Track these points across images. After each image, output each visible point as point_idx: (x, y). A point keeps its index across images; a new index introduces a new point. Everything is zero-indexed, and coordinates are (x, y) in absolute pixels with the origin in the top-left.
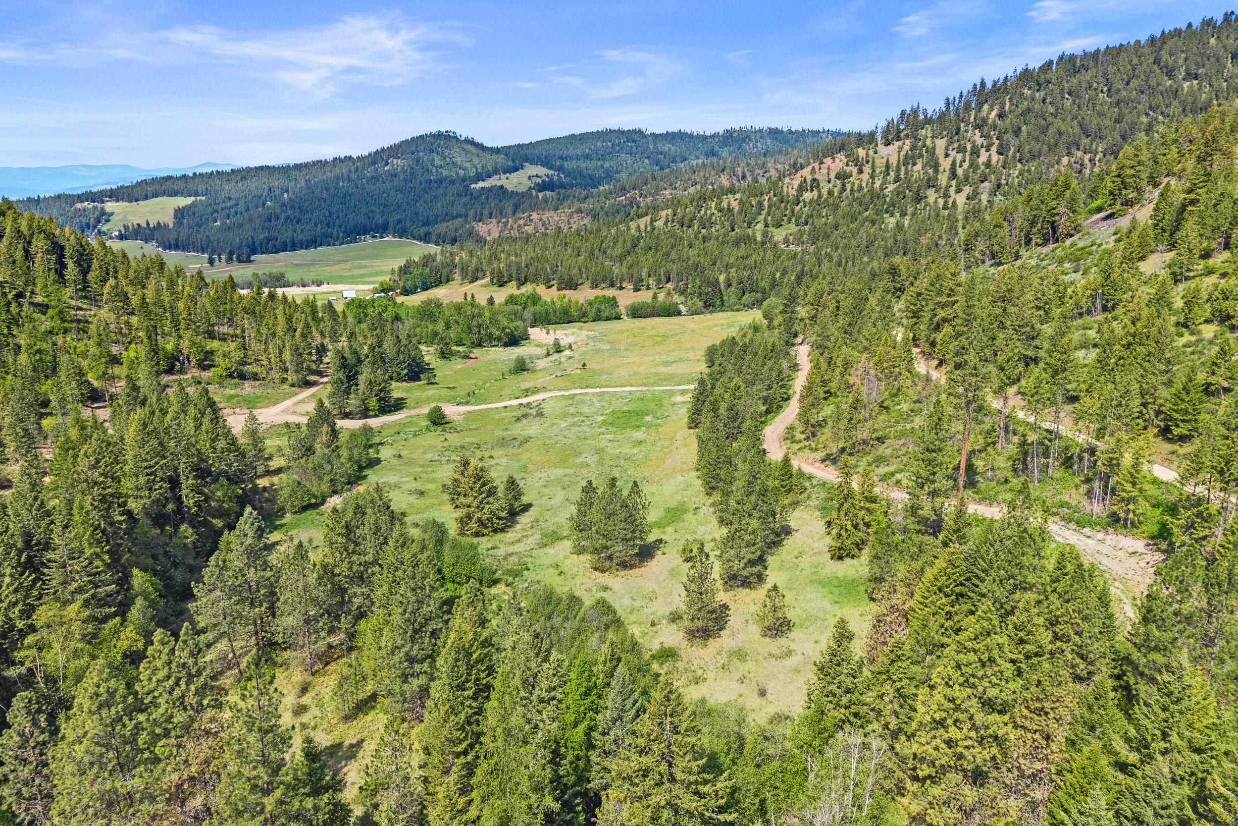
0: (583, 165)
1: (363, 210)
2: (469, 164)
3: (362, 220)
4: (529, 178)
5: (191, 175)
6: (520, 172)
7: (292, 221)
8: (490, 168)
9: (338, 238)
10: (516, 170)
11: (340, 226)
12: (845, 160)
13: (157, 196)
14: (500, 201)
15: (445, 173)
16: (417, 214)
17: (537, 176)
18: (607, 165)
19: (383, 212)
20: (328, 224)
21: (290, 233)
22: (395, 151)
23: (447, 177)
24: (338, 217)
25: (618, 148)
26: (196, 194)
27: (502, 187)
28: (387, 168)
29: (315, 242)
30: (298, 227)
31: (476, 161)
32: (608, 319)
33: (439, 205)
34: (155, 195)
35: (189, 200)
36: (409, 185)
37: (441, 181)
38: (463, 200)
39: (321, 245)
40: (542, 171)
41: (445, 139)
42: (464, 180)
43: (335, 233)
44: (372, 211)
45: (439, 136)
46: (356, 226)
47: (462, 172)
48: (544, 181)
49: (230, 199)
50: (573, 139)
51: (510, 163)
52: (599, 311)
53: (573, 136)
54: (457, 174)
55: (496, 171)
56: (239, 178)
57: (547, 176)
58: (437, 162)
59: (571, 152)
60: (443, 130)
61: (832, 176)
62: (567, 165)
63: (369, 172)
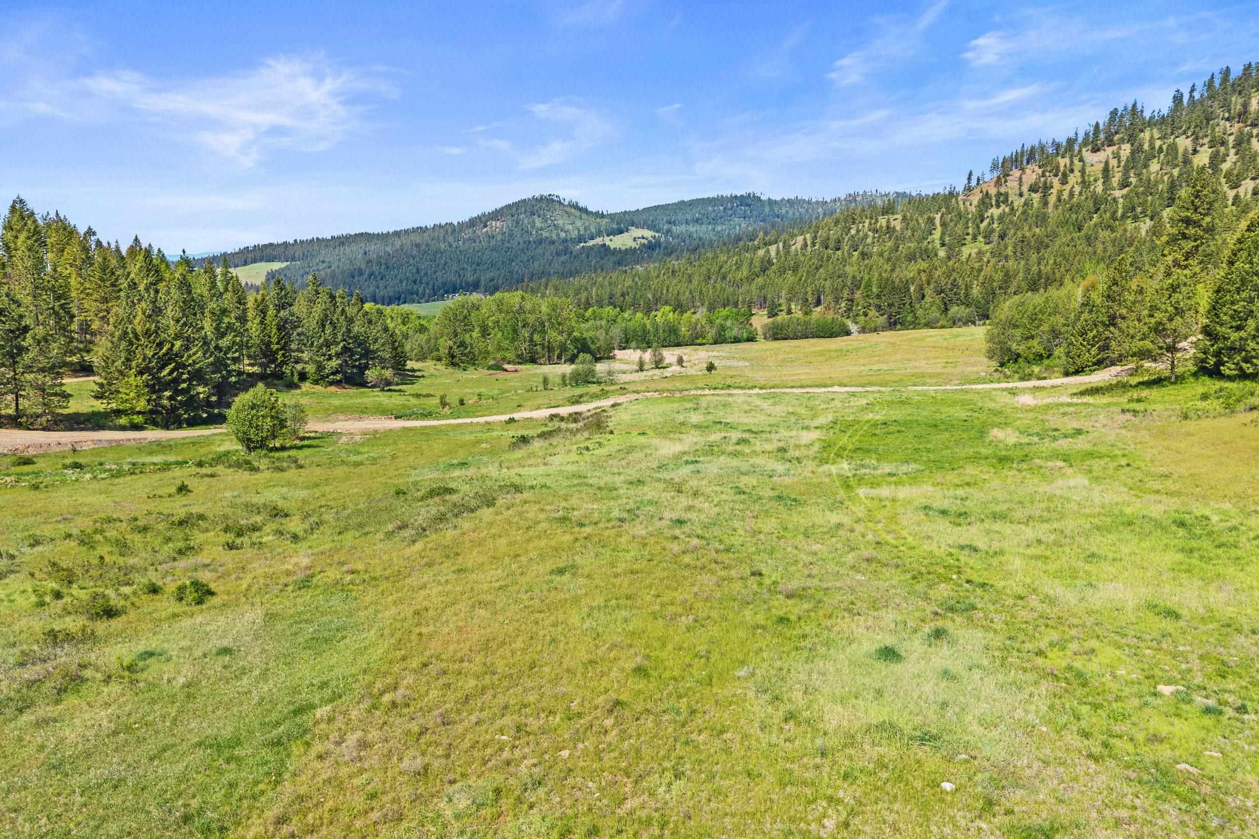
0: (692, 229)
1: (454, 268)
2: (571, 227)
3: (452, 278)
4: (635, 239)
5: (292, 242)
6: (625, 234)
7: (376, 277)
8: (593, 230)
9: (424, 295)
10: (621, 232)
11: (427, 284)
12: (1040, 171)
13: (255, 262)
14: (602, 258)
15: (545, 234)
16: (511, 272)
17: (643, 238)
18: (719, 228)
19: (475, 270)
20: (415, 282)
21: (372, 289)
22: (496, 215)
23: (547, 238)
24: (426, 274)
25: (730, 212)
26: (293, 259)
27: (604, 245)
28: (485, 230)
29: (399, 299)
30: (382, 284)
31: (579, 223)
32: (737, 340)
33: (536, 264)
34: (254, 261)
35: (283, 265)
36: (506, 245)
37: (540, 242)
38: (563, 258)
39: (405, 302)
40: (648, 234)
41: (548, 202)
42: (565, 241)
43: (421, 290)
44: (463, 269)
45: (541, 199)
46: (444, 284)
47: (563, 235)
48: (650, 242)
49: (324, 262)
50: (682, 205)
51: (615, 226)
52: (723, 328)
53: (682, 203)
54: (558, 235)
55: (599, 234)
56: (337, 243)
57: (654, 237)
58: (538, 224)
59: (680, 217)
60: (546, 194)
61: (1025, 189)
62: (676, 229)
63: (467, 234)
